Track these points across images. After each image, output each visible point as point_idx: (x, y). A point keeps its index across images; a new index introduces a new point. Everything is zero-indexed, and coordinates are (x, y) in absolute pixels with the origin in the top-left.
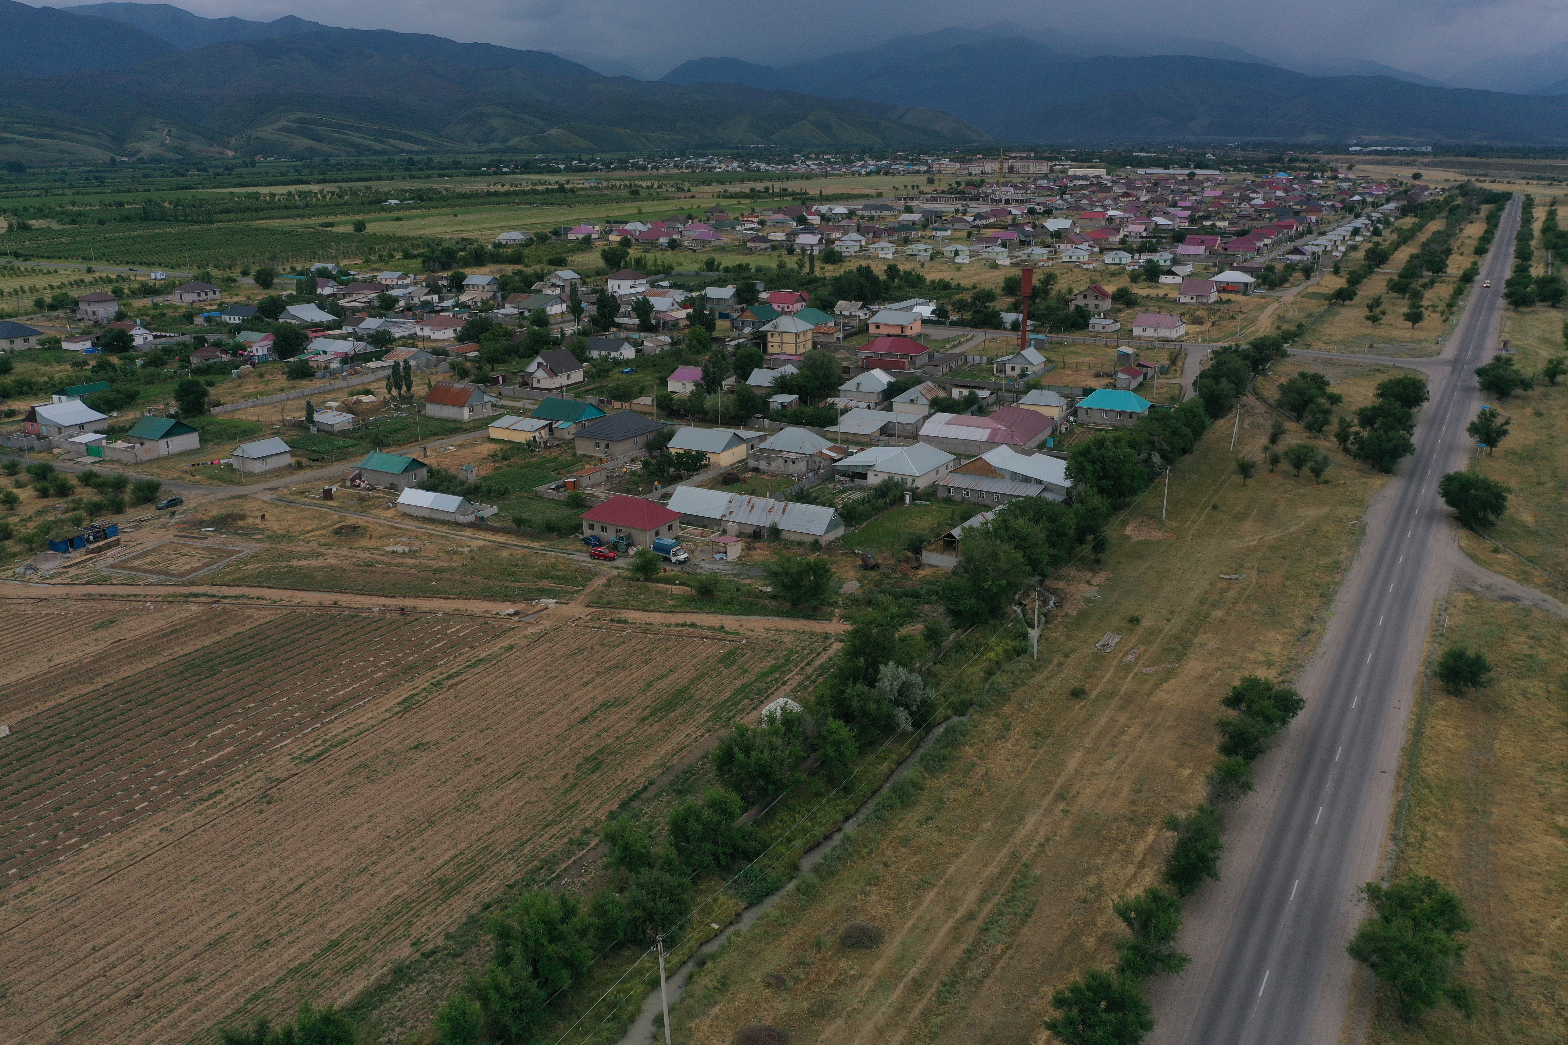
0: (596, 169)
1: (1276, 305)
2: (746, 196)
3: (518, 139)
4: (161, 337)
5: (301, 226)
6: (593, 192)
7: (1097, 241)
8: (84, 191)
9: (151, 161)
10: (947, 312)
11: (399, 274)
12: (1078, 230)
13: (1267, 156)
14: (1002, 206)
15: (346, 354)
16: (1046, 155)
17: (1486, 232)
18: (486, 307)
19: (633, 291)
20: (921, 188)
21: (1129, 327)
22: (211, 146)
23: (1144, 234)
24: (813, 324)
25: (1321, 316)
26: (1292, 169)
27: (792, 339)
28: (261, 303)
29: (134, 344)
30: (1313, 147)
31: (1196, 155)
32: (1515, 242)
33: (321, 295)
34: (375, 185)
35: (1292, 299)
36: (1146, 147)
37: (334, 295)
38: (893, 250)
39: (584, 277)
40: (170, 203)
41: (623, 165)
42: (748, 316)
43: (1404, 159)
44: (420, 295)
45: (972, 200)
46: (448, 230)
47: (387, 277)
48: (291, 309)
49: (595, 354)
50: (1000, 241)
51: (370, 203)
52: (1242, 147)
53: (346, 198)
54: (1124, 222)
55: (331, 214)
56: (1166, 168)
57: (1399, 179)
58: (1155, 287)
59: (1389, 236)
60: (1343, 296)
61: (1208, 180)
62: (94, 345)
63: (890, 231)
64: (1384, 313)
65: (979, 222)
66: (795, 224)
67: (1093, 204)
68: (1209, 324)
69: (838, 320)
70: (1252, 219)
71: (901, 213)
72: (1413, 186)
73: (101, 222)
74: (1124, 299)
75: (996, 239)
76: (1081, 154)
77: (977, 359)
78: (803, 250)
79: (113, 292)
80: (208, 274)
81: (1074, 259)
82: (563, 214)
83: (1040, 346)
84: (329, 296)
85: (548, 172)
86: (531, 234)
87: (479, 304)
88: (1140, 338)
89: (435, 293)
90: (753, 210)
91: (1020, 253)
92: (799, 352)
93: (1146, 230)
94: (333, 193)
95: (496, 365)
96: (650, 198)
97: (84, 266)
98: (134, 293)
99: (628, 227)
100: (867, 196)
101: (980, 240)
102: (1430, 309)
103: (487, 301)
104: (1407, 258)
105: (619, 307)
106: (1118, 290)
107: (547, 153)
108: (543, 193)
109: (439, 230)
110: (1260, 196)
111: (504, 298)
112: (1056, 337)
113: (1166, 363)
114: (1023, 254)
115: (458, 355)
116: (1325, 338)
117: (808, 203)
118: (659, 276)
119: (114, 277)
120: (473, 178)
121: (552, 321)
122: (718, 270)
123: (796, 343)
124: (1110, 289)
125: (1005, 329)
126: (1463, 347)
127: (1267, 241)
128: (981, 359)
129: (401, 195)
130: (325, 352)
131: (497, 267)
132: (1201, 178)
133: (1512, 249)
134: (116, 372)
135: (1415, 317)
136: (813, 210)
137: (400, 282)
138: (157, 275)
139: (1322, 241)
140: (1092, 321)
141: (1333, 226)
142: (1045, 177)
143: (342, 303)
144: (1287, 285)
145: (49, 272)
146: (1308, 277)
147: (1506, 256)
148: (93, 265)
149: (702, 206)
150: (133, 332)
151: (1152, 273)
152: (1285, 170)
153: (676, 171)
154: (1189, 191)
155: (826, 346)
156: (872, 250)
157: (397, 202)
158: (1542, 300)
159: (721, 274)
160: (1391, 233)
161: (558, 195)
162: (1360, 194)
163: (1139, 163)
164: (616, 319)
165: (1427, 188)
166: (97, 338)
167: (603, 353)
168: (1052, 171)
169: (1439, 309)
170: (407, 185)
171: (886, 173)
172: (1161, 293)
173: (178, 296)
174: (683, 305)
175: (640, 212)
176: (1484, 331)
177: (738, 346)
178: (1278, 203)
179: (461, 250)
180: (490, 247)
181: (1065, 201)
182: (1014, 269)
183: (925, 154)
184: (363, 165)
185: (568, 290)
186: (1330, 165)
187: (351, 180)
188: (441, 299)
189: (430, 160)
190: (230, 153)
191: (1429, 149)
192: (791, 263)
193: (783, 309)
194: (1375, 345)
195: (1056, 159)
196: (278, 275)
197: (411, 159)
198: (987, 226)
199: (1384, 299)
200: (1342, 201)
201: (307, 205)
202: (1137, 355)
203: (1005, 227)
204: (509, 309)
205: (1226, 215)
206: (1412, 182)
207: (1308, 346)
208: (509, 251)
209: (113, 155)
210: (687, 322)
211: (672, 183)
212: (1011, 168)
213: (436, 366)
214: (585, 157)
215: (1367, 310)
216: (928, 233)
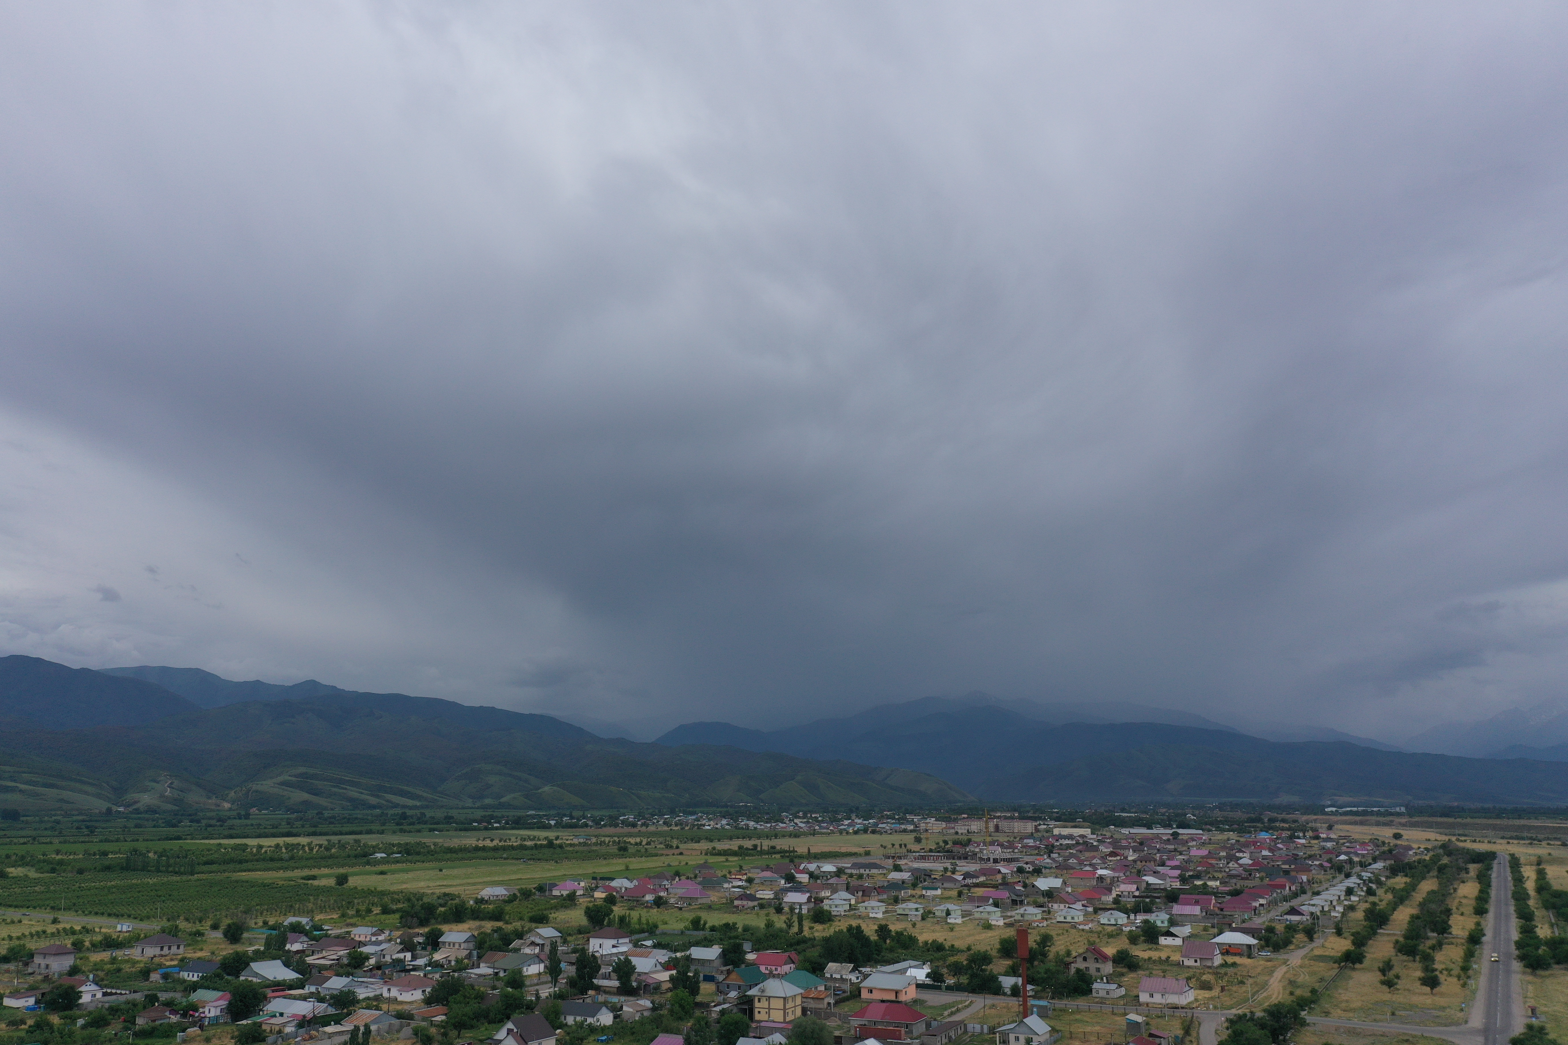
0: (586, 825)
1: (1284, 969)
2: (734, 854)
3: (513, 795)
4: (111, 994)
5: (282, 879)
6: (581, 848)
7: (1090, 900)
8: (72, 839)
9: (146, 812)
10: (942, 975)
11: (375, 929)
12: (1069, 890)
13: (1247, 816)
14: (990, 865)
15: (304, 1016)
16: (1030, 815)
17: (1481, 891)
18: (460, 966)
19: (615, 950)
20: (909, 847)
21: (1135, 993)
22: (209, 798)
23: (1137, 894)
24: (802, 988)
25: (1333, 980)
26: (1272, 828)
27: (779, 1004)
28: (225, 958)
29: (81, 1001)
30: (1289, 808)
31: (1177, 815)
32: (1512, 902)
33: (289, 951)
34: (364, 838)
35: (1299, 962)
36: (1127, 807)
37: (303, 951)
38: (884, 909)
39: (565, 935)
40: (155, 853)
41: (613, 822)
42: (734, 979)
43: (1381, 819)
44: (393, 952)
45: (959, 858)
46: (431, 884)
47: (361, 933)
48: (255, 966)
49: (570, 1020)
50: (991, 901)
51: (356, 856)
52: (1221, 807)
53: (333, 851)
54: (1114, 881)
55: (315, 867)
56: (1149, 827)
57: (1381, 839)
58: (1156, 949)
59: (1384, 898)
60: (1352, 959)
61: (1193, 840)
62: (37, 1002)
63: (880, 890)
64: (1398, 977)
65: (969, 881)
66: (783, 882)
67: (1081, 863)
68: (1218, 989)
69: (829, 984)
70: (1243, 879)
71: (890, 871)
72: (1396, 846)
73: (81, 872)
74: (1125, 961)
75: (988, 900)
76: (1064, 814)
77: (978, 1028)
78: (792, 909)
79: (73, 944)
80: (177, 927)
81: (1069, 919)
82: (549, 870)
83: (1043, 1014)
84: (298, 952)
85: (538, 828)
86: (515, 889)
87: (453, 963)
88: (1147, 1004)
89: (408, 951)
90: (741, 867)
91: (1013, 913)
92: (788, 1019)
93: (1138, 889)
94: (320, 846)
95: (463, 1031)
96: (638, 854)
97: (50, 917)
98: (94, 946)
99: (614, 884)
100: (854, 854)
101: (972, 899)
102: (1445, 972)
103: (462, 960)
104: (1407, 918)
105: (599, 967)
106: (1118, 952)
107: (540, 809)
108: (531, 848)
109: (422, 884)
110: (1247, 855)
111: (479, 957)
112: (1060, 1004)
113: (1180, 1033)
114: (1016, 913)
115: (424, 1019)
116: (1343, 1005)
117: (796, 860)
118: (643, 935)
119: (78, 928)
120: (463, 833)
121: (527, 983)
122: (703, 929)
123: (785, 1009)
124: (1110, 951)
125: (1005, 994)
126: (1490, 1014)
127: (1262, 901)
128: (982, 1028)
129: (388, 849)
130: (281, 1015)
131: (477, 923)
132: (1185, 837)
133: (1512, 909)
134: (53, 1032)
135: (1431, 982)
136: (801, 868)
137: (374, 939)
138: (124, 927)
139: (1317, 900)
140: (1095, 986)
141: (1325, 885)
142: (1031, 836)
143: (310, 960)
144: (1292, 947)
145: (13, 922)
146: (1311, 939)
147: (1507, 917)
148: (60, 915)
149: (690, 863)
150: (82, 989)
151: (1151, 934)
152: (1266, 829)
153: (666, 828)
154: (1175, 850)
155: (817, 1012)
156: (862, 910)
157: (384, 855)
158: (1558, 963)
159: (707, 933)
160: (1386, 892)
161: (546, 851)
162: (1346, 854)
163: (1122, 823)
164: (595, 981)
165: (1411, 848)
166: (43, 994)
167: (579, 1019)
168: (1037, 830)
169: (1454, 972)
170: (396, 839)
171: (873, 832)
172: (1164, 956)
173: (139, 950)
174: (666, 967)
175: (627, 869)
176: (1508, 997)
177: (723, 1012)
178: (1265, 862)
179: (441, 906)
180: (471, 902)
181: (1053, 859)
182: (1008, 930)
183: (910, 813)
184: (356, 818)
185: (547, 949)
186: (1310, 825)
187: (341, 834)
188: (414, 958)
189: (423, 814)
190: (227, 805)
191: (1403, 809)
192: (779, 922)
193: (771, 972)
194: (1397, 1013)
195: (1040, 818)
196: (248, 929)
197: (404, 813)
198: (977, 885)
199: (1395, 961)
200: (1330, 861)
201: (292, 858)
202: (1148, 1024)
203: (995, 887)
204: (484, 969)
205: (1217, 875)
206: (1394, 842)
207: (1327, 1014)
208: (491, 907)
209: (110, 805)
210: (670, 985)
211: (661, 839)
212: (997, 828)
213: (398, 1031)
214: (576, 813)
215: (1379, 973)
216: (918, 892)
